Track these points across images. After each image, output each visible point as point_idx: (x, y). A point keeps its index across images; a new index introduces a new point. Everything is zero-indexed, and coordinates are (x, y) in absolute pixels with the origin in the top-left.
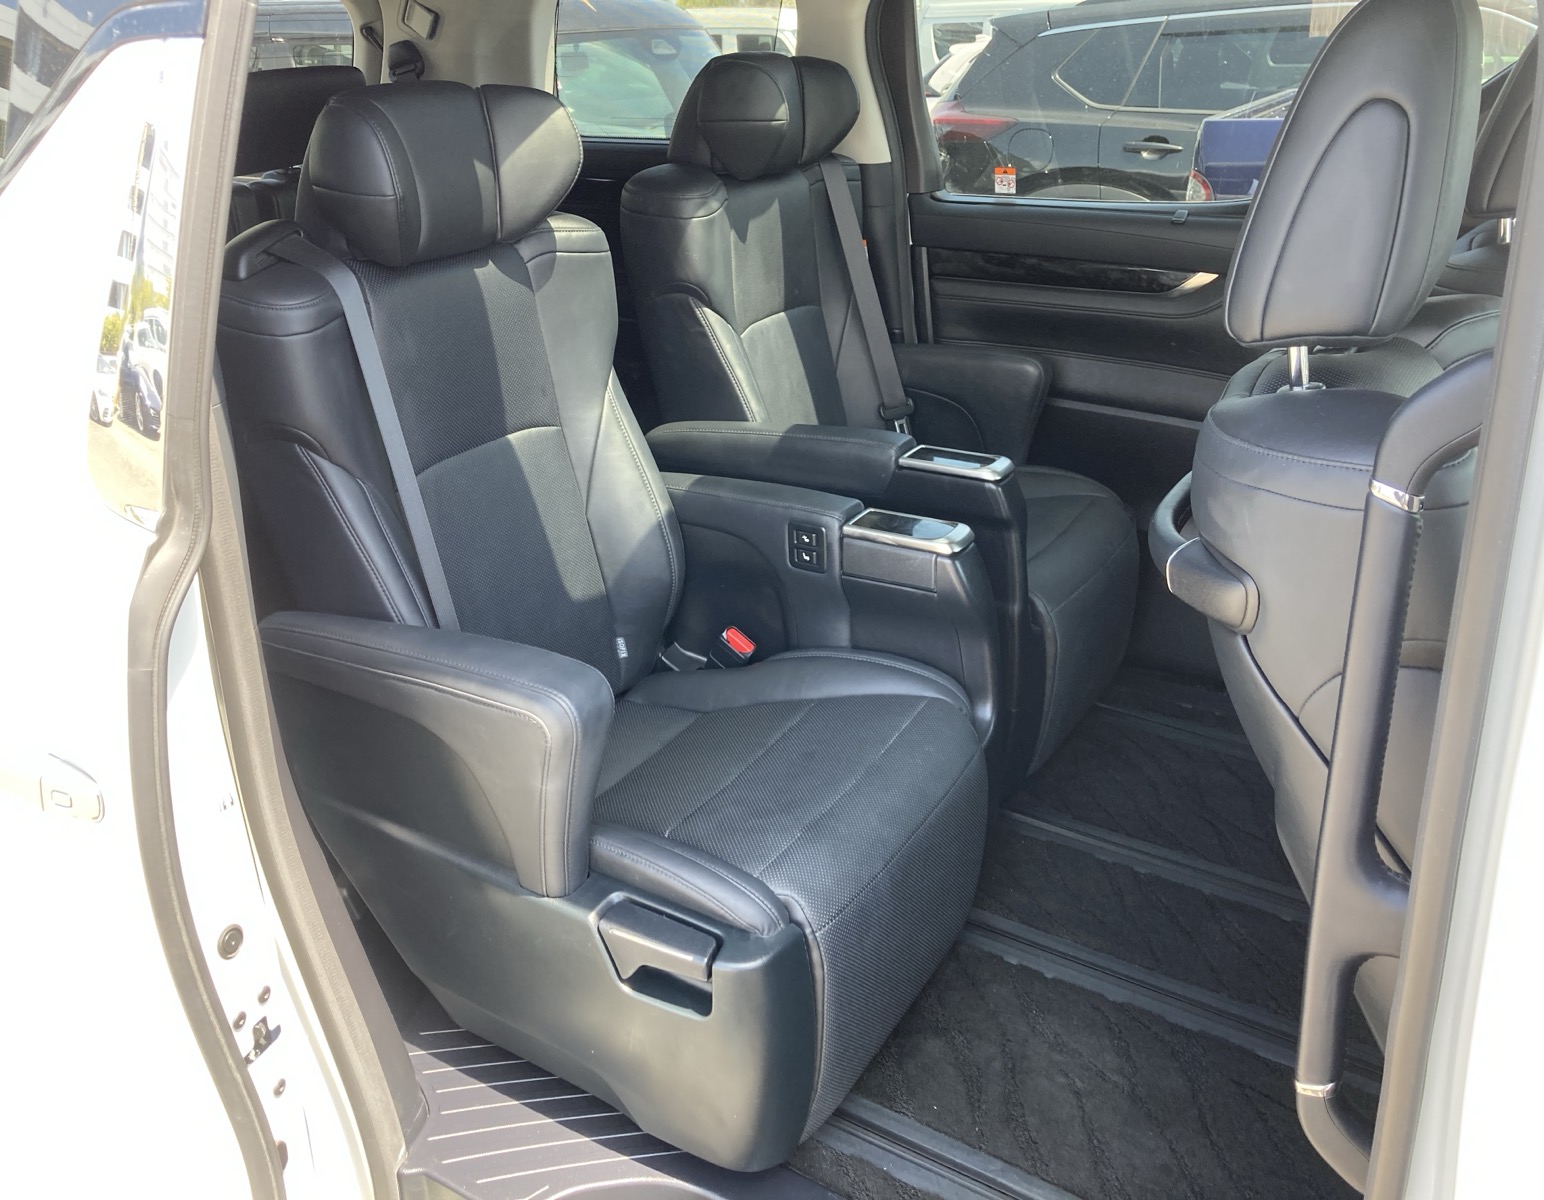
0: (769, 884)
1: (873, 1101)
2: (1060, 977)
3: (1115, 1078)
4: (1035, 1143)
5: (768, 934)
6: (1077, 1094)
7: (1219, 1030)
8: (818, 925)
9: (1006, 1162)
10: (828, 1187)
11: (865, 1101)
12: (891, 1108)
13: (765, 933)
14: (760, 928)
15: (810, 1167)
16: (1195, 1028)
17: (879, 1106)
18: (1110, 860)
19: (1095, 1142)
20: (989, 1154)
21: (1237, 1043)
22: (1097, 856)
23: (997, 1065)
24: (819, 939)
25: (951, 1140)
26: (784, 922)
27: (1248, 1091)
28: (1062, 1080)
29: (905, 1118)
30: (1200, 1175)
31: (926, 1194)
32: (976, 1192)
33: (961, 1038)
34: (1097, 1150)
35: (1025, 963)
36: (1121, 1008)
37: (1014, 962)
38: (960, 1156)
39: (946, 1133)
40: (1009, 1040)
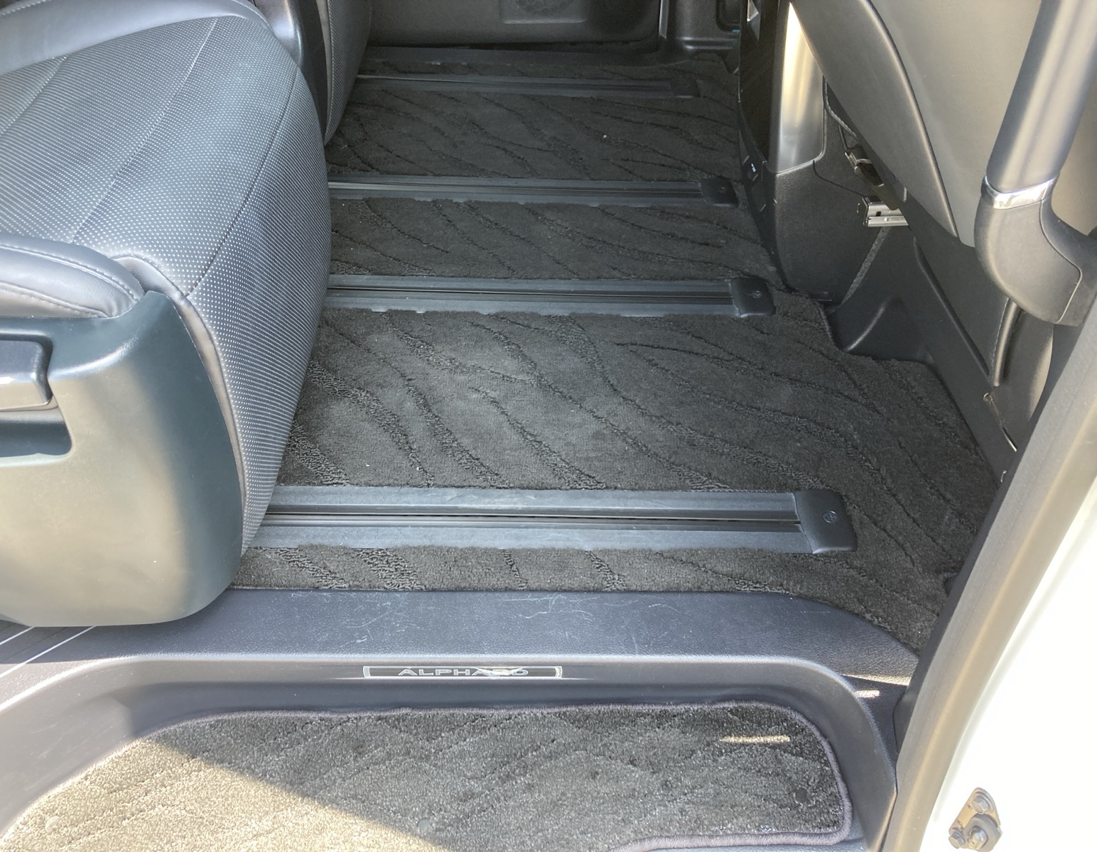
0: (93, 247)
1: (299, 484)
2: (432, 309)
3: (520, 377)
4: (478, 459)
5: (119, 313)
6: (494, 402)
7: (585, 308)
8: (187, 284)
9: (458, 487)
10: (288, 589)
11: (291, 488)
12: (321, 484)
13: (115, 311)
14: (106, 309)
15: (259, 576)
16: (566, 313)
17: (308, 487)
18: (429, 200)
19: (529, 437)
20: (439, 486)
21: (604, 313)
22: (417, 199)
23: (410, 405)
24: (194, 304)
25: (396, 489)
26: (137, 291)
27: (631, 347)
28: (475, 396)
29: (340, 487)
30: (628, 428)
31: (395, 550)
32: (442, 526)
33: (364, 394)
34: (534, 443)
35: (394, 308)
36: (497, 317)
37: (382, 310)
38: (412, 499)
39: (389, 485)
40: (410, 380)
